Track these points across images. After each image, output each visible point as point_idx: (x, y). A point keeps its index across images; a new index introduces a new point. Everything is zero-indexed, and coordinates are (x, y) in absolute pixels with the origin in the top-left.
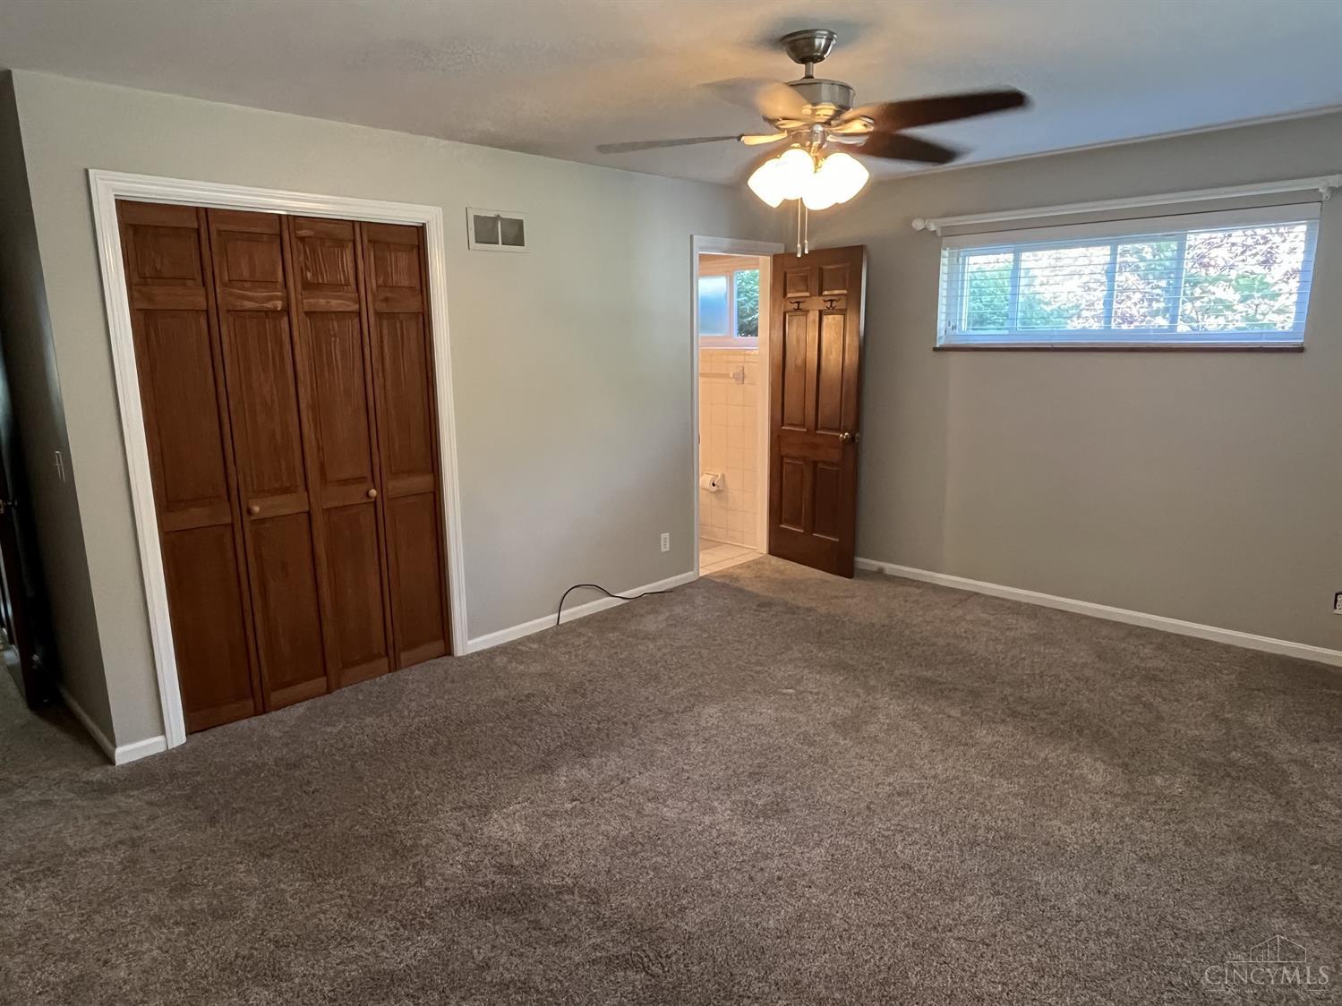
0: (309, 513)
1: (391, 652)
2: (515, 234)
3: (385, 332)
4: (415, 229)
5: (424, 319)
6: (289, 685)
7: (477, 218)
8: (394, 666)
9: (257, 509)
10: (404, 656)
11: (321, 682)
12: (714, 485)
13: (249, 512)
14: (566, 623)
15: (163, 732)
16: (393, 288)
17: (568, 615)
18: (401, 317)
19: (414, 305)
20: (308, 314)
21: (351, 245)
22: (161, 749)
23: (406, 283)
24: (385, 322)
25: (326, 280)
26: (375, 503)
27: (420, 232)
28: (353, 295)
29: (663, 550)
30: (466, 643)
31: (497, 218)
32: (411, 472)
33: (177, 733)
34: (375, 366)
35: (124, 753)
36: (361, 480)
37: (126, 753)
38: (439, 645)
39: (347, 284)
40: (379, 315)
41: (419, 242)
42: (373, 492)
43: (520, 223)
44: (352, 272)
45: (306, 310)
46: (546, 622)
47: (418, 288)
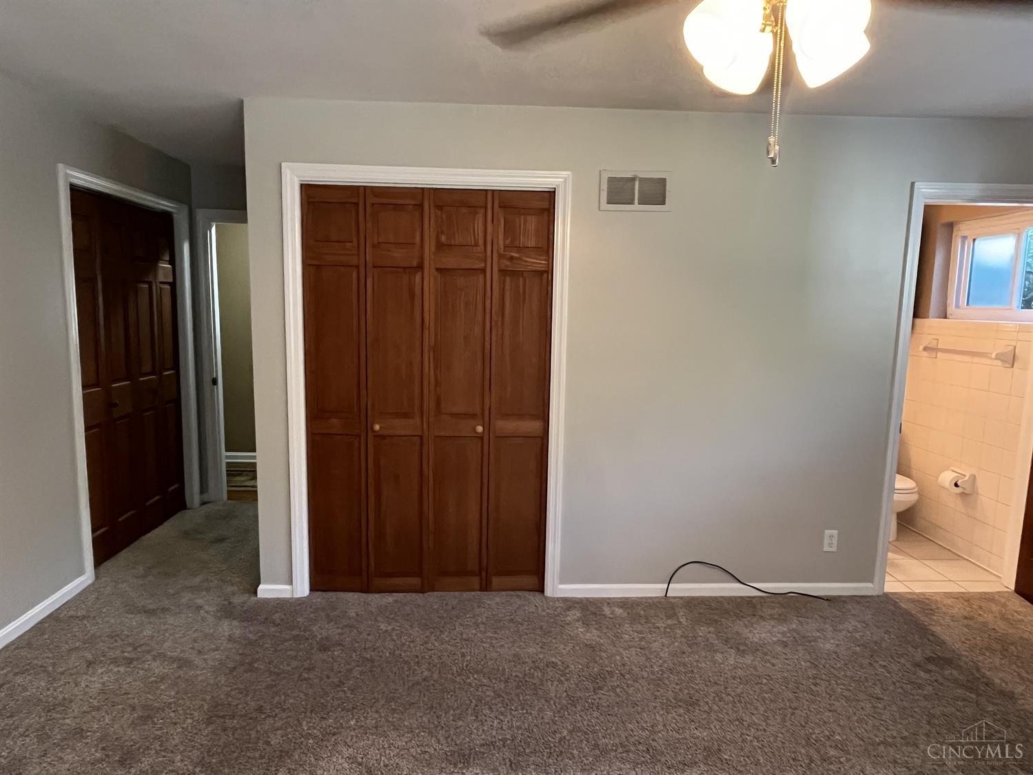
0: (421, 437)
1: (484, 573)
2: (655, 193)
3: (508, 287)
4: (546, 194)
5: (545, 276)
6: (391, 575)
7: (611, 180)
8: (486, 587)
9: (377, 427)
10: (495, 581)
11: (416, 581)
12: (956, 485)
13: (372, 428)
14: (675, 598)
15: (290, 582)
16: (519, 249)
17: (680, 589)
18: (525, 274)
19: (538, 263)
20: (437, 269)
21: (482, 211)
22: (288, 595)
23: (533, 244)
24: (508, 280)
25: (457, 242)
26: (482, 438)
27: (549, 197)
28: (481, 255)
29: (826, 548)
30: (557, 586)
31: (633, 179)
32: (521, 416)
33: (301, 587)
34: (494, 317)
35: (265, 590)
36: (473, 416)
37: (266, 590)
38: (531, 580)
39: (476, 245)
40: (503, 272)
41: (550, 205)
42: (480, 429)
43: (662, 182)
44: (481, 235)
45: (437, 266)
46: (653, 590)
47: (546, 248)
